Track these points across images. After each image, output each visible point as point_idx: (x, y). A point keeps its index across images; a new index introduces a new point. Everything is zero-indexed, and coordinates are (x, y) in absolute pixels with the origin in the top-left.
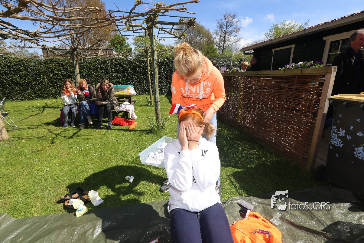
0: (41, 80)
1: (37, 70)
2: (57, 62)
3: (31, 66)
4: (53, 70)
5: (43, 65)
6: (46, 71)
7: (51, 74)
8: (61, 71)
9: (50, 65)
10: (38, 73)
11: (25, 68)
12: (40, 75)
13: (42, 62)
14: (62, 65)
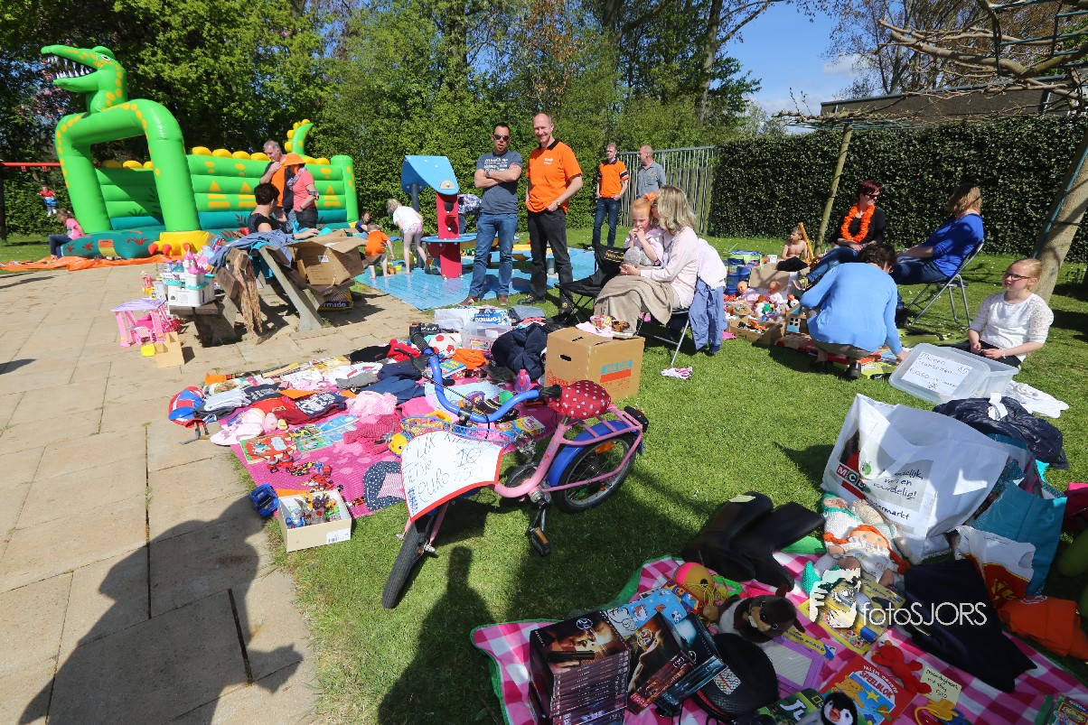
0: (890, 190)
1: (891, 163)
2: (965, 137)
3: (880, 151)
4: (939, 160)
5: (914, 146)
6: (917, 165)
7: (929, 173)
8: (966, 163)
9: (935, 147)
10: (889, 170)
11: (861, 157)
12: (895, 175)
13: (915, 139)
14: (980, 145)
